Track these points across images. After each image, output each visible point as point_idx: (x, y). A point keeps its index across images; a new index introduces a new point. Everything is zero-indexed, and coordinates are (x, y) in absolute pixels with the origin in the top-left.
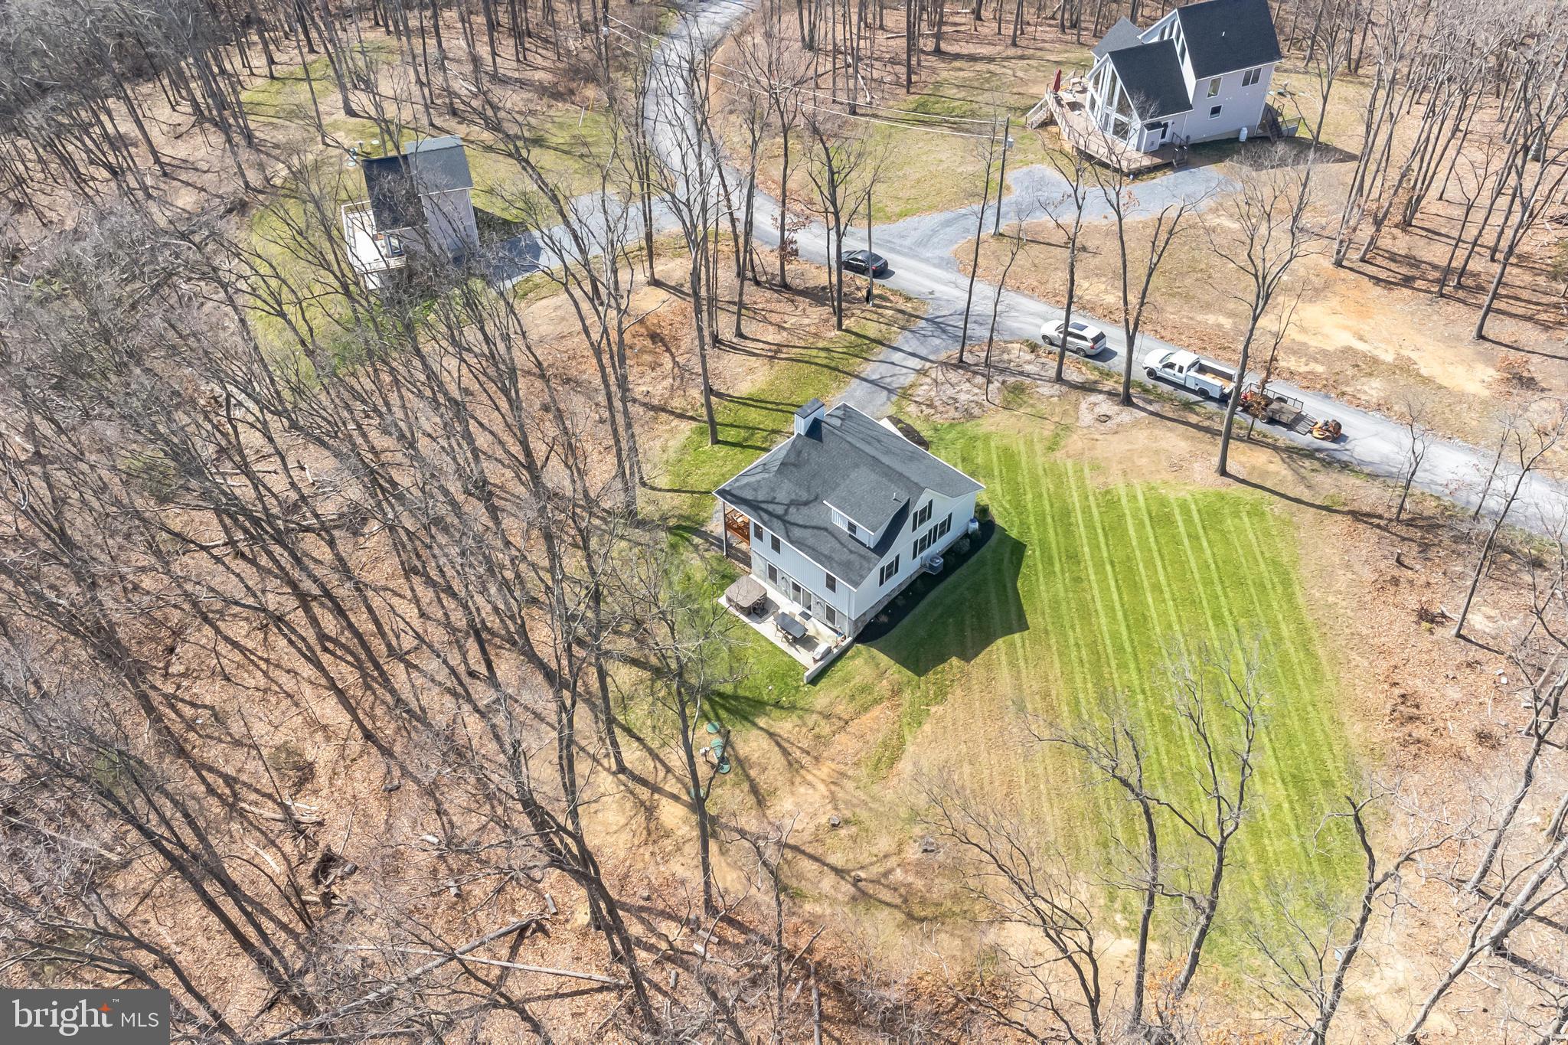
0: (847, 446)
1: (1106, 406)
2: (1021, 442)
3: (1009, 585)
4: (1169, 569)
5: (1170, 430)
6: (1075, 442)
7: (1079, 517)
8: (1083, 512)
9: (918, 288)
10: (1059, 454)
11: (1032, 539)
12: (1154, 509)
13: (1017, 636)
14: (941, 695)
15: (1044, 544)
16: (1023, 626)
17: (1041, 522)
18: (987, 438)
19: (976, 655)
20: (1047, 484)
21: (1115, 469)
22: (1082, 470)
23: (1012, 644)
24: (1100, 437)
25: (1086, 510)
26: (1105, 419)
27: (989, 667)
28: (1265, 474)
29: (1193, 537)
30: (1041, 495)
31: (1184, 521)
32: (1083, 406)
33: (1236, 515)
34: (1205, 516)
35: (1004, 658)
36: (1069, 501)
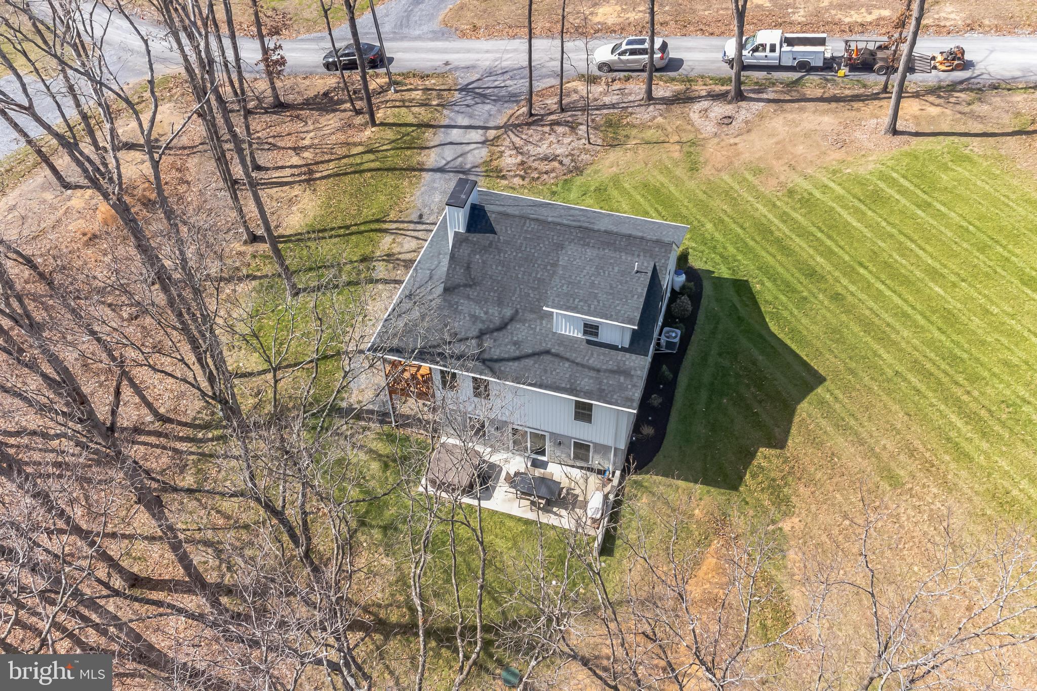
1: (719, 110)
2: (656, 173)
3: (764, 332)
4: (928, 247)
5: (801, 109)
6: (714, 153)
7: (782, 229)
8: (785, 222)
9: (429, 64)
10: (706, 171)
11: (747, 270)
12: (857, 190)
13: (819, 390)
14: (783, 503)
15: (765, 269)
16: (821, 380)
17: (746, 249)
18: (616, 181)
19: (787, 432)
20: (719, 204)
21: (779, 166)
22: (745, 179)
23: (822, 402)
24: (737, 140)
25: (785, 218)
26: (728, 120)
27: (816, 442)
28: (932, 119)
29: (925, 206)
30: (722, 221)
31: (899, 192)
32: (695, 116)
33: (946, 168)
34: (915, 180)
35: (823, 423)
36: (757, 215)
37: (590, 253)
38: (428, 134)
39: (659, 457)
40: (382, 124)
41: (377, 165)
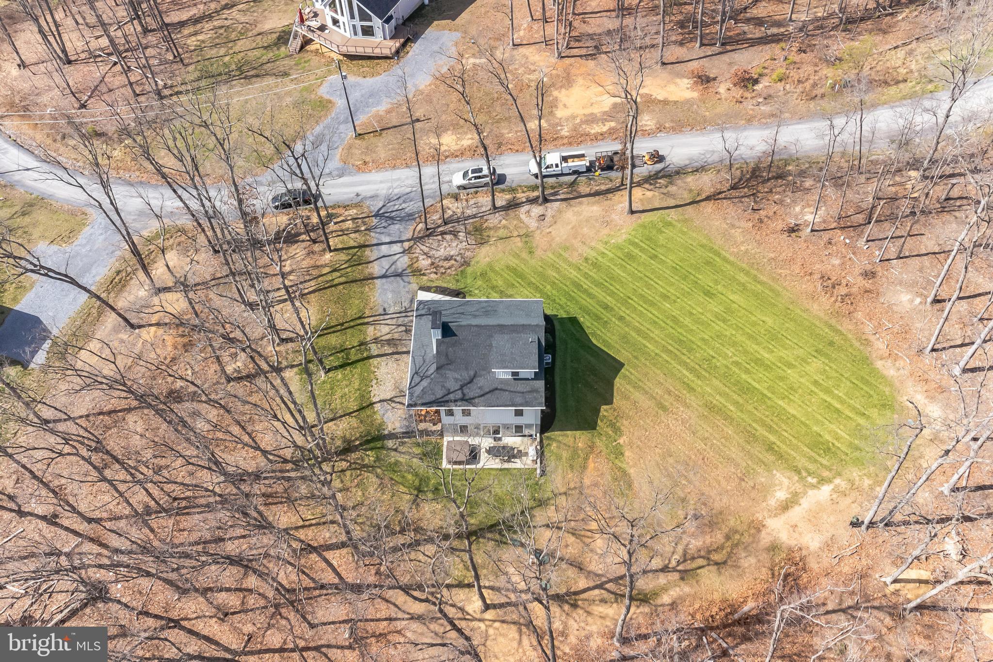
0: (476, 329)
1: (537, 210)
2: (511, 258)
3: (590, 345)
4: (659, 282)
5: (580, 203)
6: (539, 240)
7: (586, 284)
8: (587, 278)
9: (346, 196)
10: (539, 253)
11: (574, 311)
12: (620, 254)
13: (623, 370)
14: (617, 430)
15: (583, 309)
16: (622, 365)
17: (571, 298)
18: (490, 266)
19: (612, 395)
20: (551, 273)
21: (576, 243)
22: (561, 255)
23: (625, 376)
24: (550, 230)
25: (586, 276)
26: (542, 217)
27: (627, 398)
28: (650, 200)
29: (654, 257)
30: (554, 283)
31: (640, 251)
32: (523, 217)
33: (660, 231)
34: (647, 242)
35: (628, 387)
36: (572, 276)
37: (506, 337)
38: (368, 252)
39: (556, 422)
40: (335, 250)
41: (343, 279)
